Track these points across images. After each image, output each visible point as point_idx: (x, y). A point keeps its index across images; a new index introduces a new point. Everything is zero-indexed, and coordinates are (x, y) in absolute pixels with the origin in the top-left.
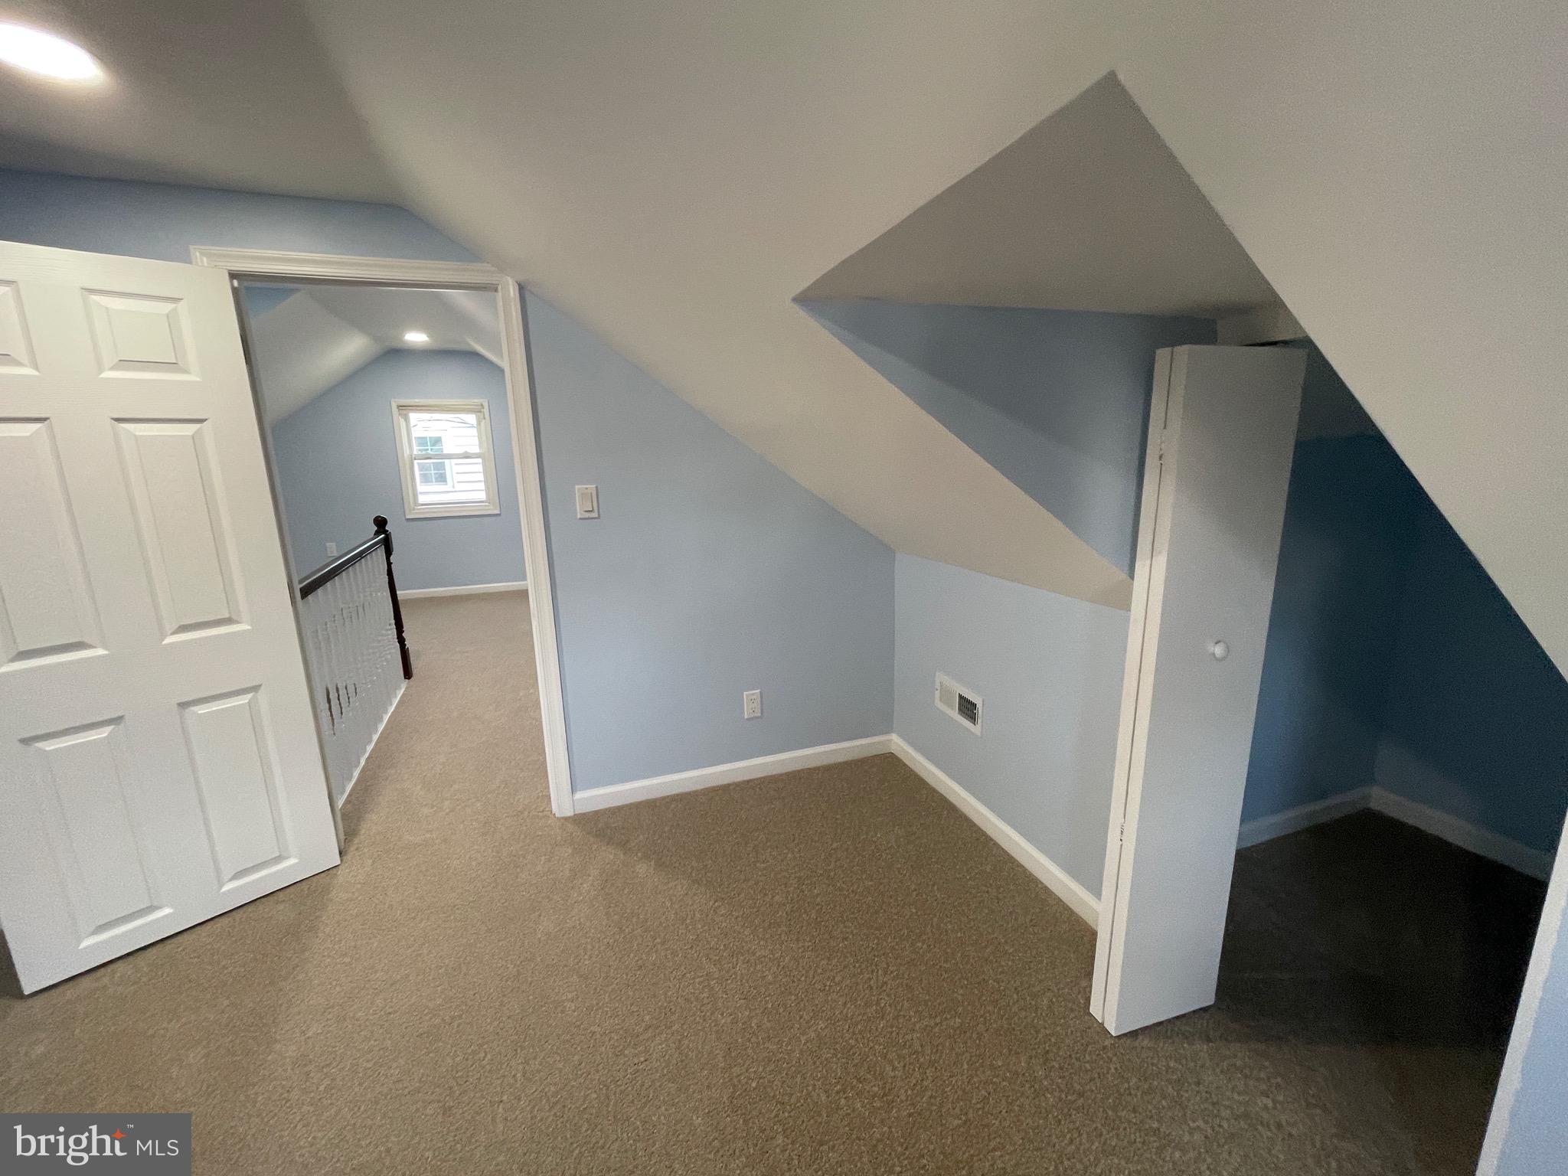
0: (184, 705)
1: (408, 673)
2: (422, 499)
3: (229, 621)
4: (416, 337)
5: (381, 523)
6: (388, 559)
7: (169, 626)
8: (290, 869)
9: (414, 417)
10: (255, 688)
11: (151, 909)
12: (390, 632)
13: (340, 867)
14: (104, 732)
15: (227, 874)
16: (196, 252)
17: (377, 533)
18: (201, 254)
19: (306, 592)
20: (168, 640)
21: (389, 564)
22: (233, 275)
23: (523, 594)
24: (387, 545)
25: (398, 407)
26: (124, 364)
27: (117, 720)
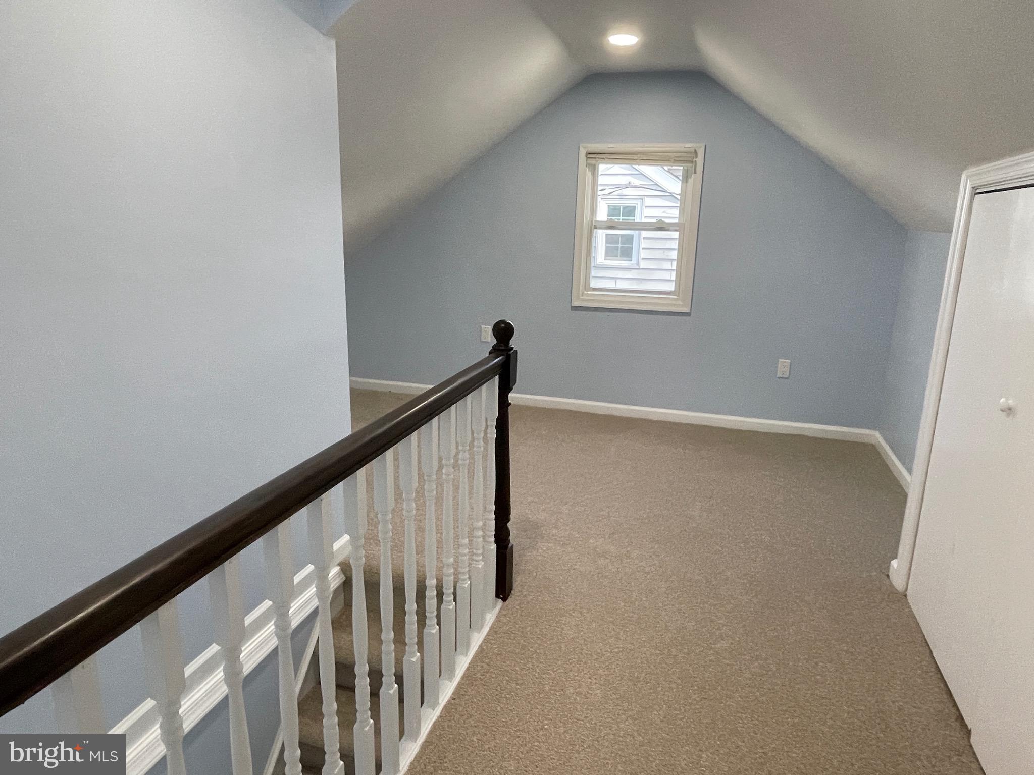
1: (503, 589)
2: (593, 284)
4: (623, 41)
5: (503, 332)
17: (495, 351)
24: (507, 372)
25: (587, 154)
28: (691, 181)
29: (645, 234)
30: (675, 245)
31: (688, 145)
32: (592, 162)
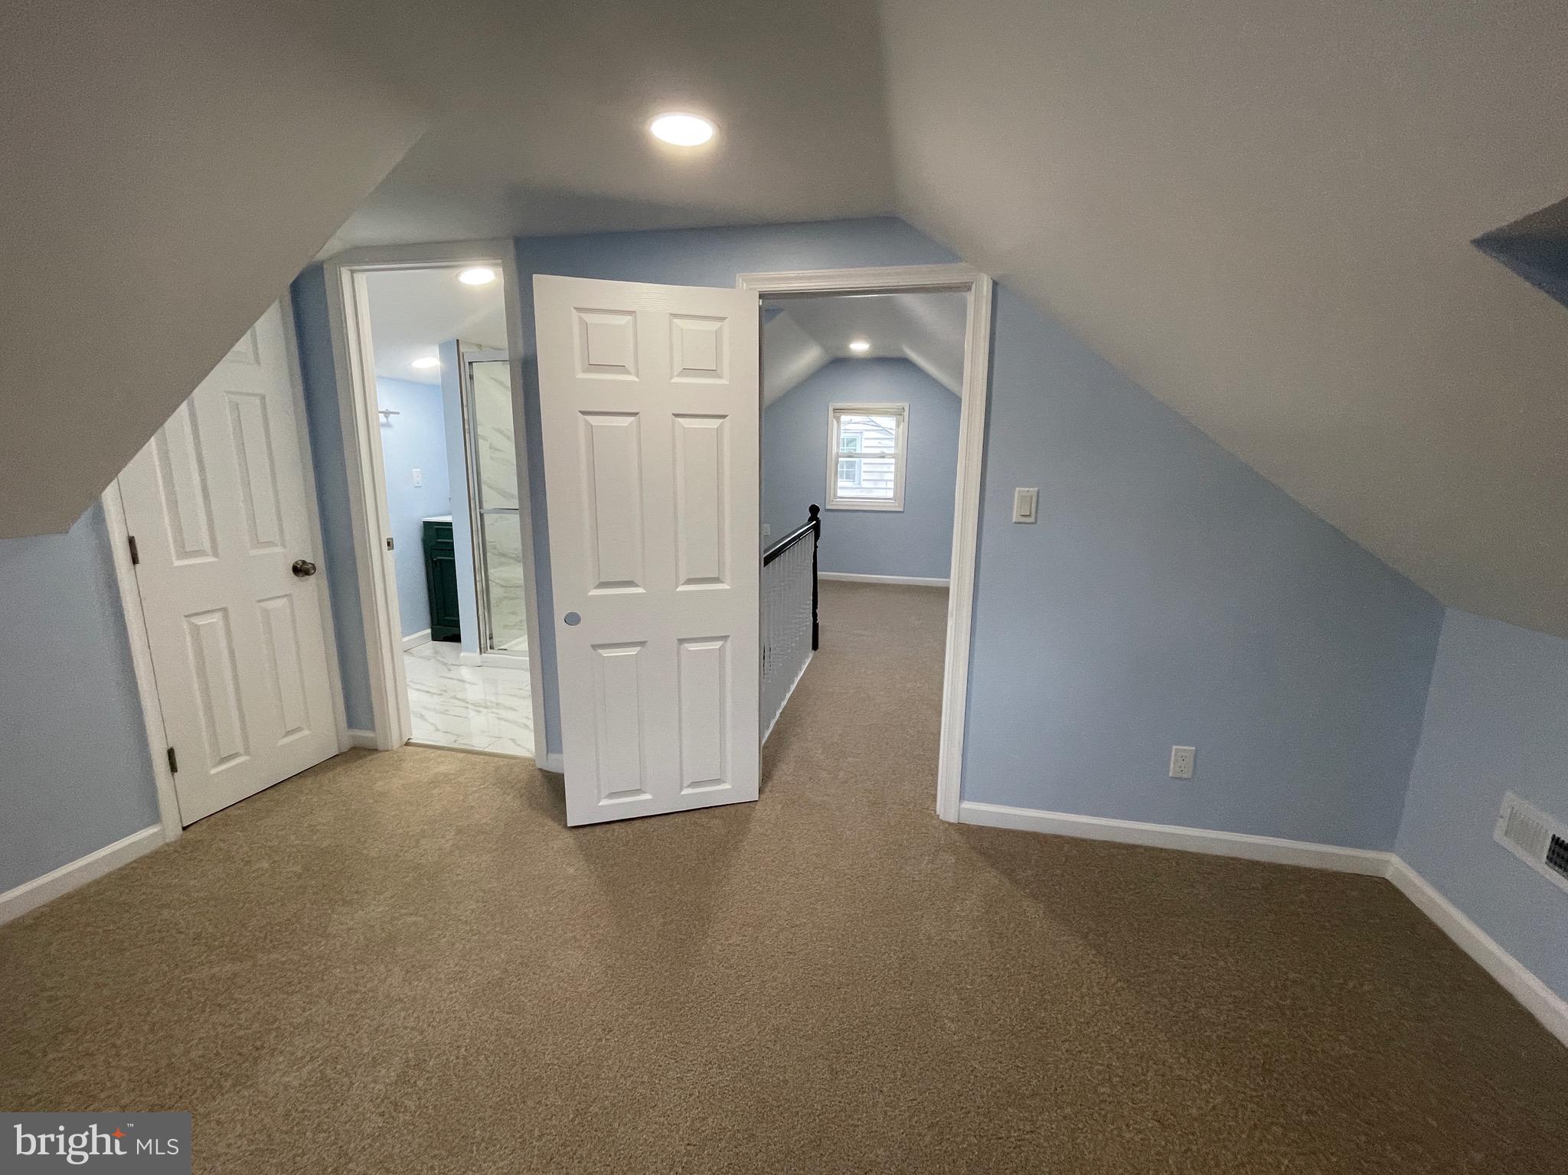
0: (681, 641)
1: (815, 646)
2: (840, 493)
3: (716, 580)
4: (859, 347)
5: (814, 510)
6: (816, 540)
7: (683, 578)
8: (724, 792)
9: (844, 418)
10: (725, 638)
11: (639, 791)
12: (808, 607)
13: (759, 803)
14: (633, 651)
15: (687, 782)
16: (739, 280)
17: (811, 520)
18: (744, 280)
19: (768, 560)
20: (680, 589)
21: (816, 547)
22: (762, 296)
23: (945, 592)
24: (816, 529)
25: (834, 410)
26: (687, 371)
27: (642, 644)
28: (901, 427)
29: (864, 460)
30: (892, 468)
31: (898, 404)
32: (838, 414)
